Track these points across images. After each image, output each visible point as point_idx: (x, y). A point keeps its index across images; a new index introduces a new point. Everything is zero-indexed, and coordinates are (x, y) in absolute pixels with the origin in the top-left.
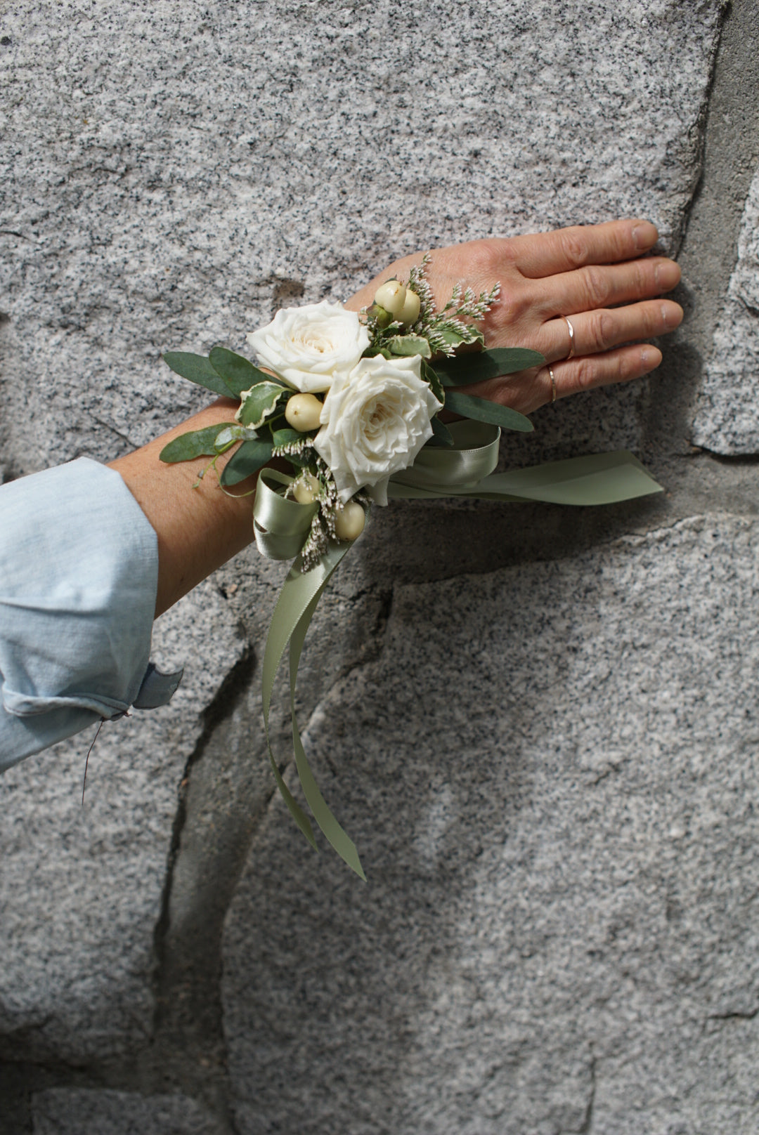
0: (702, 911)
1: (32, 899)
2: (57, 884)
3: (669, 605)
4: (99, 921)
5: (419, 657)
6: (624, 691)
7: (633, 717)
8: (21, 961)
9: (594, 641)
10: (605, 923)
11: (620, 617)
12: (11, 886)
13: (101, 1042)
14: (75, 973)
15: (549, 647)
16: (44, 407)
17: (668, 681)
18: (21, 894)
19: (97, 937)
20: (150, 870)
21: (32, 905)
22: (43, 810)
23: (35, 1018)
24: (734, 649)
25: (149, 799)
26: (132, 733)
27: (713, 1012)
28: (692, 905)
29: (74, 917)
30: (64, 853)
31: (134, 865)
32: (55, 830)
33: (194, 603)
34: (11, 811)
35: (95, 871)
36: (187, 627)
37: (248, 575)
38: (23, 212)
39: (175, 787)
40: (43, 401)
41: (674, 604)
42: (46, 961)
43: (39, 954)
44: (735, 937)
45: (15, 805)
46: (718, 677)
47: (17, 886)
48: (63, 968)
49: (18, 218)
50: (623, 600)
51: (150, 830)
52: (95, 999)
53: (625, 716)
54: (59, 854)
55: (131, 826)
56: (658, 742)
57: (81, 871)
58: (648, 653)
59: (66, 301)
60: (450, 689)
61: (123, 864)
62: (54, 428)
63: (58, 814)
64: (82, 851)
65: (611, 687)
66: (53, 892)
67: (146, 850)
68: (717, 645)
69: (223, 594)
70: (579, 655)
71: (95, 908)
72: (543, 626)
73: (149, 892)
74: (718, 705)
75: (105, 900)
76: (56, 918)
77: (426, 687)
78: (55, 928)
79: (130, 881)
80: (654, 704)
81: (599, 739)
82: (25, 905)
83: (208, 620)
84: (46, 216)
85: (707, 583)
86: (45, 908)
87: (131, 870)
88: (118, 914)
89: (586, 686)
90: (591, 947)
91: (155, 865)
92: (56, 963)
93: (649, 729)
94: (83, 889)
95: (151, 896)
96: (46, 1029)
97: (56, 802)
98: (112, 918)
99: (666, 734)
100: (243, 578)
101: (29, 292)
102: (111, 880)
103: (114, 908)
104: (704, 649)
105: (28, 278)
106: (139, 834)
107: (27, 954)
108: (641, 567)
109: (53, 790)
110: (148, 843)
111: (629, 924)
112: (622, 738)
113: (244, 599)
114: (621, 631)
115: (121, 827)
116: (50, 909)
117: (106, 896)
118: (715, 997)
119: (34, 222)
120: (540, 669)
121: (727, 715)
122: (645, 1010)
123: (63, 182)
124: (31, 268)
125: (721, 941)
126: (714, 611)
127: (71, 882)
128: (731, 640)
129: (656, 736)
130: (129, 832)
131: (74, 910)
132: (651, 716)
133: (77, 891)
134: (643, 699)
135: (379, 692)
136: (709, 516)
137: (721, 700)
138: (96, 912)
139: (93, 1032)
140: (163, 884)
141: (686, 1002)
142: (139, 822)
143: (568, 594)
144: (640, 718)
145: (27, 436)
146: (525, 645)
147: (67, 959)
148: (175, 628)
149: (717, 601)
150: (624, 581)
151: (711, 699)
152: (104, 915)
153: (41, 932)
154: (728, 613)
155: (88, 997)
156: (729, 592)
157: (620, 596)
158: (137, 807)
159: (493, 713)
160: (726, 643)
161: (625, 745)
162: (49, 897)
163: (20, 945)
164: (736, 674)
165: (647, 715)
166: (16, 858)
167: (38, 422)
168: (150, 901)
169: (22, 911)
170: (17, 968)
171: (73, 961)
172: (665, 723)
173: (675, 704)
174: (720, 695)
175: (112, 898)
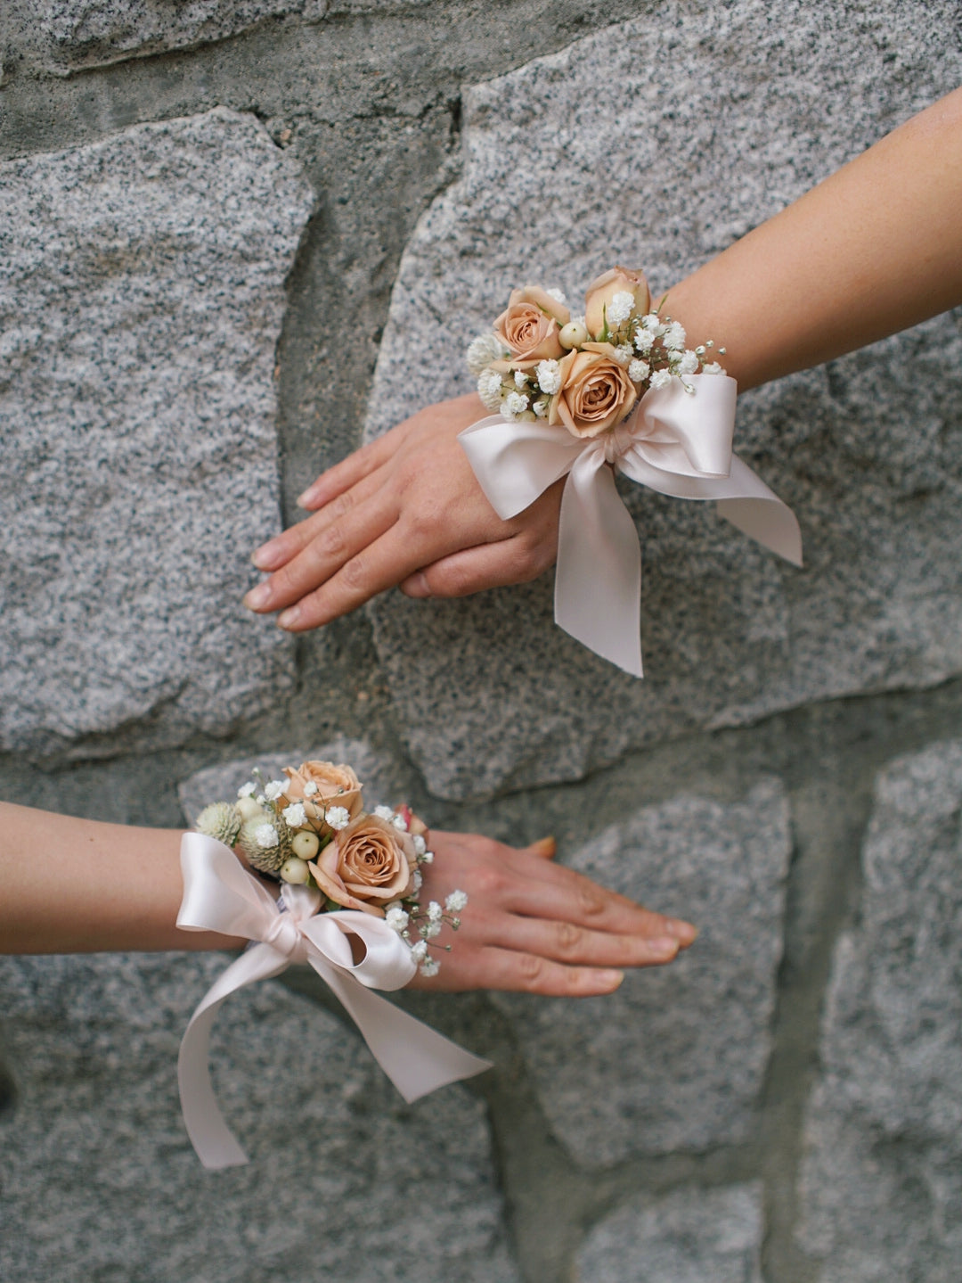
0: (865, 380)
1: (138, 551)
2: (159, 527)
3: (761, 44)
4: (216, 556)
5: (507, 163)
6: (733, 151)
7: (747, 179)
8: (137, 628)
9: (690, 100)
10: (766, 418)
11: (712, 69)
12: (108, 542)
13: (246, 700)
14: (201, 625)
15: (643, 120)
17: (776, 130)
18: (122, 549)
19: (217, 575)
20: (261, 483)
21: (137, 559)
22: (127, 444)
23: (168, 690)
24: (839, 78)
25: (243, 400)
26: (209, 327)
27: (897, 493)
28: (854, 375)
29: (187, 560)
30: (162, 488)
31: (242, 482)
32: (144, 464)
33: (248, 161)
34: (91, 454)
35: (199, 500)
36: (247, 190)
37: (300, 115)
39: (267, 380)
41: (766, 41)
42: (166, 620)
43: (157, 615)
44: (905, 405)
45: (95, 445)
46: (829, 112)
47: (115, 541)
48: (187, 622)
50: (711, 49)
51: (252, 436)
52: (230, 649)
53: (739, 179)
54: (155, 491)
55: (230, 437)
56: (780, 200)
57: (184, 504)
58: (747, 105)
60: (547, 191)
61: (229, 484)
63: (144, 444)
64: (180, 480)
65: (718, 150)
66: (157, 537)
67: (251, 461)
68: (820, 76)
69: (278, 144)
70: (678, 121)
71: (207, 543)
72: (631, 97)
73: (264, 508)
74: (834, 145)
75: (218, 531)
76: (167, 566)
77: (520, 195)
78: (169, 579)
79: (240, 501)
80: (768, 159)
81: (717, 211)
82: (129, 561)
83: (267, 176)
85: (797, 10)
86: (152, 558)
87: (240, 488)
88: (235, 543)
89: (692, 154)
90: (756, 449)
91: (264, 476)
92: (178, 619)
93: (767, 188)
94: (190, 524)
95: (267, 513)
96: (182, 701)
97: (139, 430)
98: (229, 550)
99: (787, 189)
100: (296, 120)
102: (219, 506)
103: (229, 537)
104: (807, 84)
106: (240, 444)
107: (142, 617)
108: (723, 8)
109: (133, 418)
110: (253, 452)
111: (792, 414)
112: (742, 204)
113: (302, 145)
114: (716, 85)
115: (219, 441)
116: (158, 559)
117: (217, 526)
118: (897, 477)
120: (639, 146)
125: (892, 410)
126: (810, 40)
127: (174, 520)
128: (833, 69)
129: (776, 194)
130: (229, 444)
131: (186, 552)
132: (767, 173)
133: (184, 529)
134: (755, 157)
135: (472, 212)
137: (837, 138)
138: (211, 548)
139: (234, 690)
141: (867, 490)
142: (237, 430)
143: (652, 56)
144: (755, 178)
145: (21, 13)
146: (617, 123)
147: (190, 610)
148: (234, 194)
149: (811, 28)
150: (708, 27)
151: (826, 140)
152: (220, 548)
153: (153, 586)
154: (825, 39)
155: (222, 650)
156: (820, 15)
157: (709, 44)
158: (232, 412)
159: (598, 207)
160: (829, 73)
162: (154, 545)
163: (132, 609)
164: (847, 105)
165: (762, 172)
166: (107, 509)
168: (268, 519)
169: (128, 568)
170: (135, 637)
171: (196, 612)
172: (783, 177)
173: (789, 154)
174: (835, 133)
175: (225, 527)
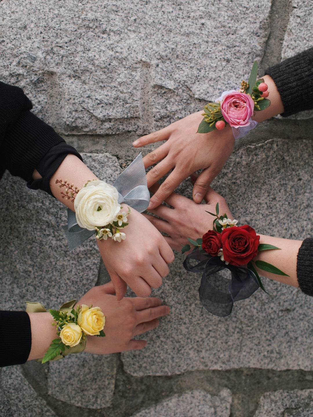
1: (54, 276)
2: (62, 270)
3: (263, 168)
4: (77, 282)
5: (185, 186)
6: (250, 197)
7: (253, 205)
8: (49, 298)
9: (240, 180)
11: (248, 172)
12: (46, 271)
15: (226, 182)
16: (66, 103)
17: (264, 193)
18: (50, 274)
19: (75, 288)
20: (94, 264)
21: (53, 278)
24: (284, 182)
27: (281, 308)
29: (68, 281)
30: (66, 259)
31: (89, 262)
32: (62, 250)
33: (112, 170)
34: (48, 244)
35: (75, 265)
36: (109, 178)
37: (129, 160)
38: (63, 40)
40: (66, 101)
41: (265, 167)
42: (58, 298)
43: (55, 296)
45: (49, 241)
46: (280, 192)
47: (49, 271)
49: (61, 42)
50: (249, 166)
51: (95, 249)
53: (250, 205)
54: (63, 259)
55: (88, 248)
56: (261, 213)
57: (71, 265)
58: (257, 184)
59: (75, 68)
61: (85, 262)
62: (69, 110)
63: (64, 244)
64: (71, 257)
65: (246, 196)
66: (61, 272)
67: (93, 256)
68: (279, 181)
69: (121, 167)
70: (236, 184)
71: (75, 278)
72: (224, 175)
73: (94, 271)
74: (279, 201)
75: (79, 275)
76: (61, 282)
78: (61, 286)
79: (87, 268)
80: (260, 201)
81: (242, 213)
82: (51, 278)
83: (116, 175)
84: (70, 41)
85: (275, 161)
86: (58, 279)
87: (88, 264)
88: (83, 280)
89: (238, 195)
91: (96, 262)
92: (61, 298)
93: (259, 209)
94: (71, 271)
95: (94, 273)
97: (63, 240)
98: (81, 281)
99: (264, 211)
100: (128, 161)
101: (63, 66)
102: (81, 268)
103: (81, 277)
104: (275, 182)
105: (64, 61)
106: (91, 251)
107: (51, 295)
108: (255, 156)
109: (62, 236)
110: (94, 254)
112: (250, 212)
114: (249, 177)
115: (85, 248)
116: (59, 279)
117: (79, 273)
118: (282, 303)
119: (66, 43)
120: (223, 189)
121: (282, 204)
122: (259, 308)
124: (64, 58)
126: (278, 169)
127: (67, 269)
128: (283, 179)
129: (261, 212)
130: (88, 250)
131: (68, 279)
132: (259, 205)
133: (69, 272)
134: (256, 199)
136: (275, 139)
137: (280, 199)
138: (76, 279)
140: (98, 269)
141: (272, 305)
142: (91, 246)
143: (232, 165)
144: (255, 206)
145: (58, 115)
146: (219, 181)
147: (65, 296)
148: (106, 178)
149: (279, 166)
150: (249, 160)
151: (278, 199)
152: (78, 280)
153: (56, 287)
154: (282, 170)
156: (282, 163)
157: (248, 165)
161: (251, 215)
162: (59, 275)
163: (49, 292)
164: (285, 190)
165: (258, 205)
166: (48, 261)
167: (63, 109)
168: (94, 274)
171: (67, 297)
172: (263, 207)
173: (266, 201)
174: (280, 198)
175: (81, 274)
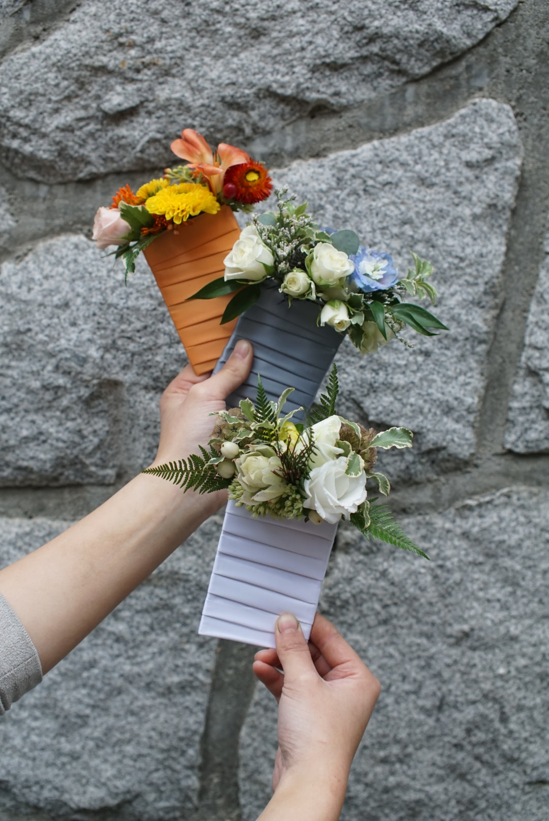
16: (142, 434)
38: (132, 326)
40: (141, 431)
49: (130, 329)
59: (156, 375)
62: (147, 446)
84: (145, 327)
101: (135, 370)
105: (135, 362)
119: (138, 331)
121: (529, 602)
122: (488, 779)
123: (155, 309)
124: (136, 357)
136: (514, 488)
140: (205, 712)
161: (471, 620)
167: (137, 443)
